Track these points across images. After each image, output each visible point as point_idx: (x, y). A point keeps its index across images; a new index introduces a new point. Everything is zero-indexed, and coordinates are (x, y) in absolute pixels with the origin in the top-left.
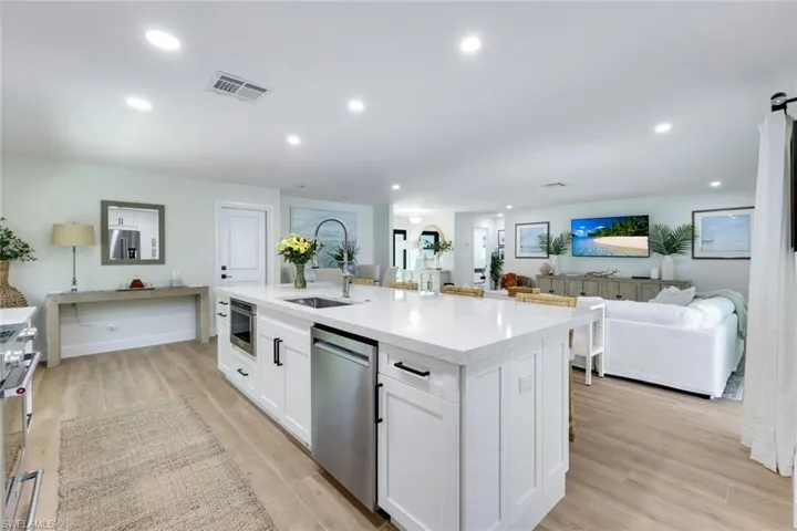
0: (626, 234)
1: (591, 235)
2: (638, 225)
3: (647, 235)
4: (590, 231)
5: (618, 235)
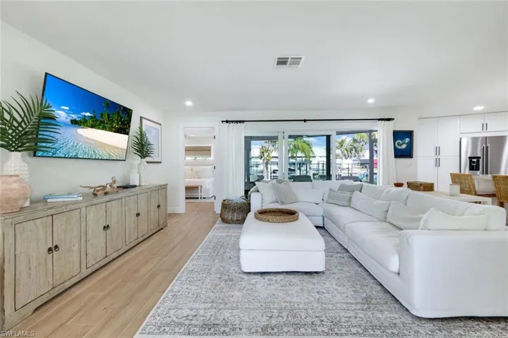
0: (111, 129)
3: (127, 133)
5: (104, 128)
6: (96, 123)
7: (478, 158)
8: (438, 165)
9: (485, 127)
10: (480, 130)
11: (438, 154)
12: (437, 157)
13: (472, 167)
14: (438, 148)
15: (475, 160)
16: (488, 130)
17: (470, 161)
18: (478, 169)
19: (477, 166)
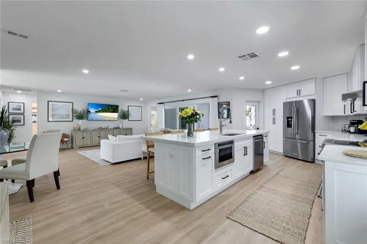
0: (109, 112)
1: (96, 112)
2: (114, 109)
3: (118, 112)
4: (96, 110)
5: (107, 112)
6: (103, 111)
7: (291, 118)
8: (274, 123)
9: (299, 92)
10: (296, 96)
11: (274, 114)
12: (274, 117)
13: (289, 125)
14: (274, 110)
15: (290, 120)
16: (301, 95)
17: (288, 120)
18: (291, 127)
19: (291, 124)
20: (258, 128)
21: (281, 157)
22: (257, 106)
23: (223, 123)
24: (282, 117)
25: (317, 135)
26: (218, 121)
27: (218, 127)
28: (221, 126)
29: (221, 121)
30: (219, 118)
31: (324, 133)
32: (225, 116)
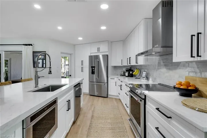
7: (94, 67)
8: (82, 71)
9: (99, 49)
10: (97, 52)
11: (82, 64)
12: (82, 66)
13: (93, 73)
14: (82, 61)
15: (93, 68)
16: (100, 52)
17: (92, 69)
18: (94, 74)
19: (94, 71)
20: (70, 76)
21: (88, 96)
22: (70, 57)
23: (39, 74)
24: (88, 67)
25: (109, 78)
26: (33, 70)
27: (33, 78)
28: (37, 78)
29: (36, 72)
30: (34, 67)
31: (113, 77)
32: (40, 65)
